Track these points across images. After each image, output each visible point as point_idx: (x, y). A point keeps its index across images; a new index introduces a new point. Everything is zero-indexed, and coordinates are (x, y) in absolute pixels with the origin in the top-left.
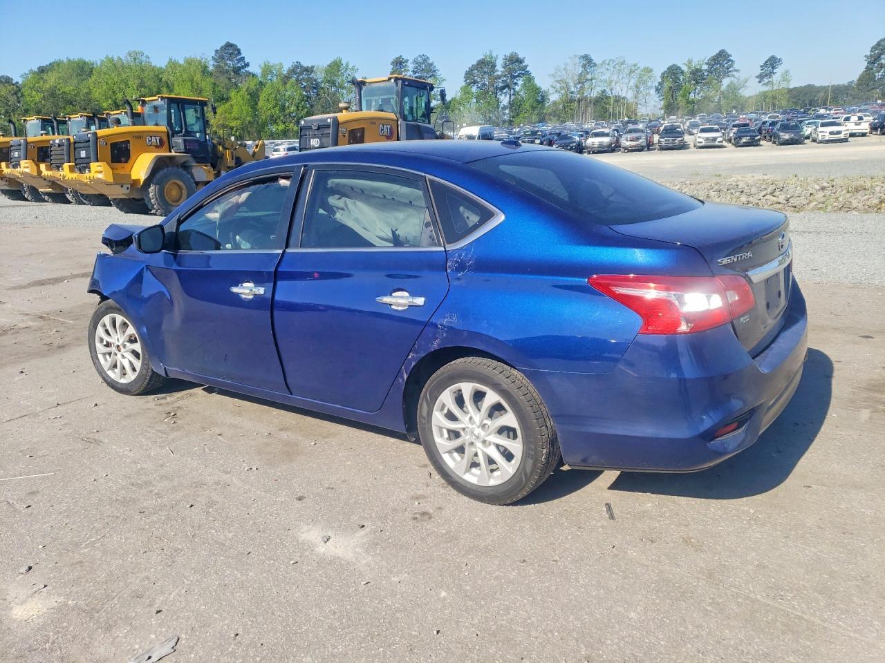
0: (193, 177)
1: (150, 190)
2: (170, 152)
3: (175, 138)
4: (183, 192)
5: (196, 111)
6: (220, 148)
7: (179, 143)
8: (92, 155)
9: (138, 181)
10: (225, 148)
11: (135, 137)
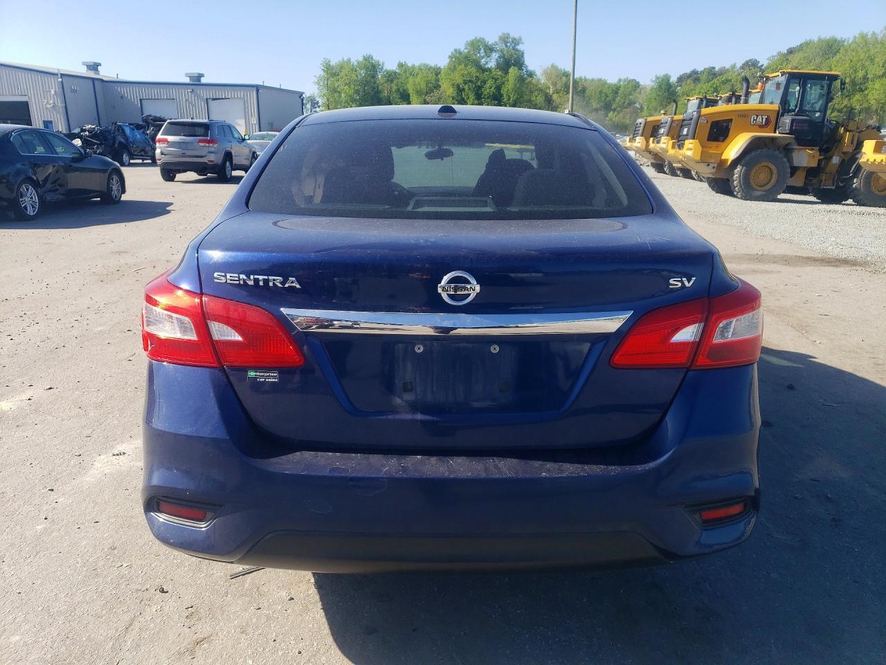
0: (790, 160)
1: (736, 171)
2: (775, 132)
3: (785, 117)
4: (774, 176)
5: (822, 87)
6: (842, 130)
7: (786, 123)
8: (690, 134)
9: (726, 161)
10: (846, 130)
11: (740, 116)
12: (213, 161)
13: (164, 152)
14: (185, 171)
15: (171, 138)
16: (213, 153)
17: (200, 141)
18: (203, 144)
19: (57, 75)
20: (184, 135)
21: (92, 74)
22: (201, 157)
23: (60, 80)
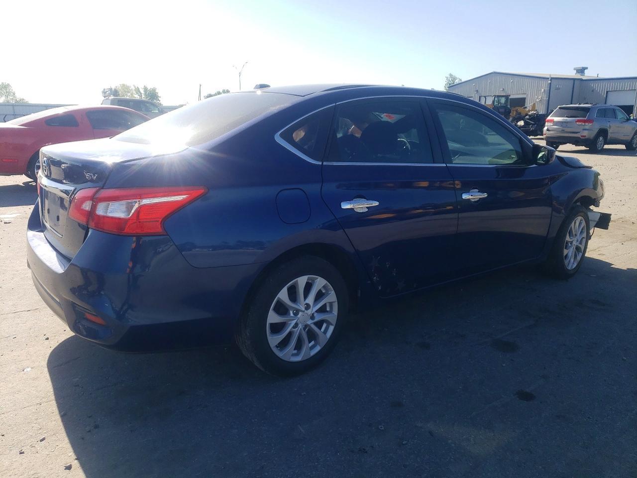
12: (585, 136)
13: (550, 129)
14: (565, 143)
15: (556, 119)
16: (587, 130)
17: (579, 121)
18: (580, 123)
19: (548, 78)
20: (567, 117)
21: (579, 76)
22: (577, 133)
23: (549, 82)
